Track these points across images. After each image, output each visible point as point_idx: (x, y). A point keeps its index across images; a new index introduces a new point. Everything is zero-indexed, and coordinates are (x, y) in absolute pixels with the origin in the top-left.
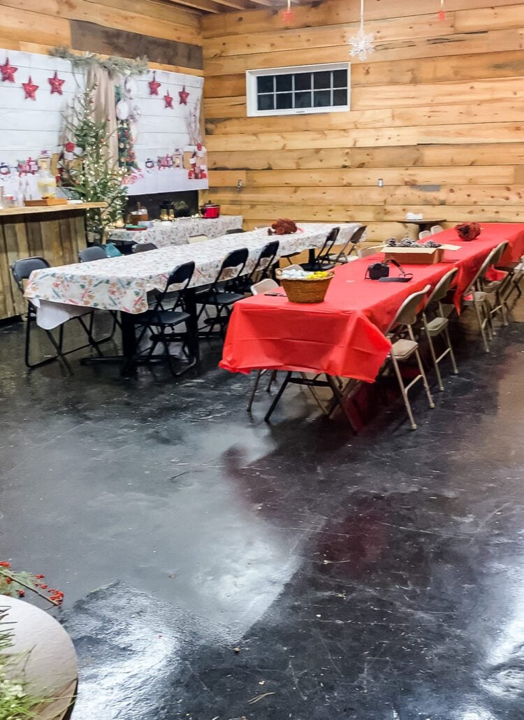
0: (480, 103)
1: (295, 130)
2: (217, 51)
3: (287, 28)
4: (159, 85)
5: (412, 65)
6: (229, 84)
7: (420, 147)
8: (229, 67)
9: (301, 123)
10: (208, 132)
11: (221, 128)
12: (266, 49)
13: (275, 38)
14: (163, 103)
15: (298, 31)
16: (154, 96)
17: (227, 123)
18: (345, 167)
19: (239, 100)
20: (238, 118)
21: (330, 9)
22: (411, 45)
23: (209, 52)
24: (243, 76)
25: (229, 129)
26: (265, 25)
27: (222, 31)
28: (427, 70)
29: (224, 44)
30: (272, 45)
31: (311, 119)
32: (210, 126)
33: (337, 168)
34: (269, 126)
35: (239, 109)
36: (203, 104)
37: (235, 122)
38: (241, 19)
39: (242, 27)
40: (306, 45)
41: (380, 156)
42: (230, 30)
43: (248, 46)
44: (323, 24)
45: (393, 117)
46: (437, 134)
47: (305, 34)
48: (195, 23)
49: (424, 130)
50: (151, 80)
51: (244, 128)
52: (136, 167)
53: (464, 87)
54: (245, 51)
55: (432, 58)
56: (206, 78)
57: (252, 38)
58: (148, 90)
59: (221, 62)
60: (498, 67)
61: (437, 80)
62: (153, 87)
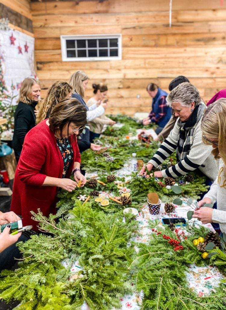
0: (189, 58)
1: (91, 68)
2: (42, 23)
3: (84, 13)
4: (15, 39)
5: (155, 38)
6: (50, 43)
7: (159, 79)
8: (50, 33)
9: (94, 65)
10: (38, 69)
11: (47, 67)
12: (72, 24)
13: (78, 18)
14: (17, 51)
15: (92, 16)
16: (12, 45)
17: (51, 64)
18: (119, 88)
19: (57, 51)
20: (57, 62)
21: (109, 4)
22: (155, 27)
23: (36, 24)
24: (58, 39)
25: (52, 67)
26: (70, 10)
27: (44, 12)
28: (163, 40)
29: (46, 20)
30: (76, 22)
31: (100, 63)
32: (39, 66)
33: (115, 89)
34: (76, 66)
35: (57, 57)
36: (35, 53)
37: (56, 64)
38: (56, 6)
39: (56, 11)
40: (96, 23)
41: (137, 83)
42: (49, 12)
43: (62, 22)
44: (106, 12)
45: (145, 63)
46: (167, 72)
47: (95, 17)
48: (28, 6)
49: (161, 70)
50: (11, 35)
51: (61, 67)
52: (6, 90)
53: (182, 50)
54: (59, 24)
55: (166, 35)
56: (36, 39)
57: (63, 17)
58: (9, 41)
59: (45, 30)
60: (198, 40)
61: (168, 46)
62: (12, 40)
